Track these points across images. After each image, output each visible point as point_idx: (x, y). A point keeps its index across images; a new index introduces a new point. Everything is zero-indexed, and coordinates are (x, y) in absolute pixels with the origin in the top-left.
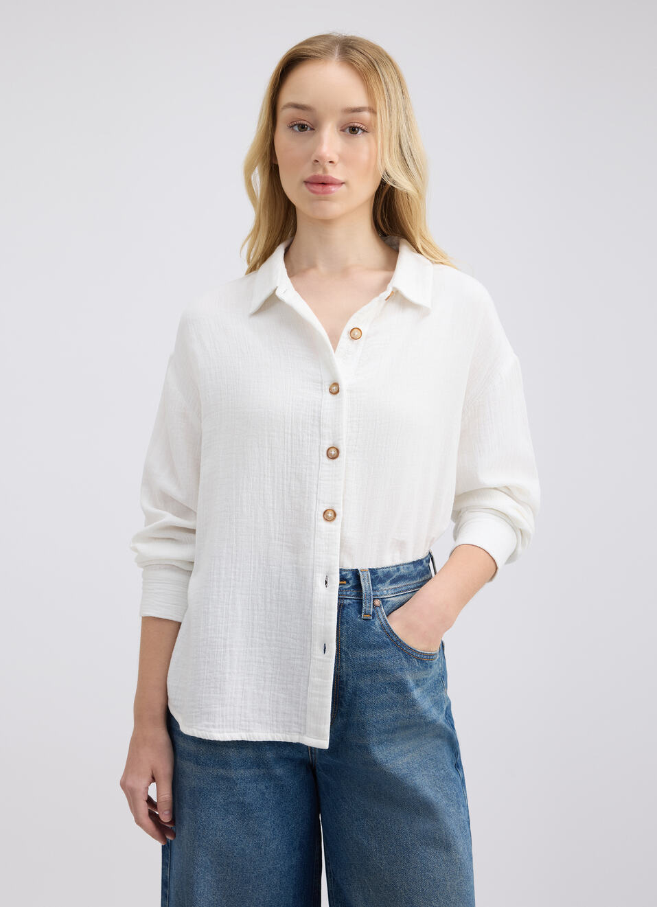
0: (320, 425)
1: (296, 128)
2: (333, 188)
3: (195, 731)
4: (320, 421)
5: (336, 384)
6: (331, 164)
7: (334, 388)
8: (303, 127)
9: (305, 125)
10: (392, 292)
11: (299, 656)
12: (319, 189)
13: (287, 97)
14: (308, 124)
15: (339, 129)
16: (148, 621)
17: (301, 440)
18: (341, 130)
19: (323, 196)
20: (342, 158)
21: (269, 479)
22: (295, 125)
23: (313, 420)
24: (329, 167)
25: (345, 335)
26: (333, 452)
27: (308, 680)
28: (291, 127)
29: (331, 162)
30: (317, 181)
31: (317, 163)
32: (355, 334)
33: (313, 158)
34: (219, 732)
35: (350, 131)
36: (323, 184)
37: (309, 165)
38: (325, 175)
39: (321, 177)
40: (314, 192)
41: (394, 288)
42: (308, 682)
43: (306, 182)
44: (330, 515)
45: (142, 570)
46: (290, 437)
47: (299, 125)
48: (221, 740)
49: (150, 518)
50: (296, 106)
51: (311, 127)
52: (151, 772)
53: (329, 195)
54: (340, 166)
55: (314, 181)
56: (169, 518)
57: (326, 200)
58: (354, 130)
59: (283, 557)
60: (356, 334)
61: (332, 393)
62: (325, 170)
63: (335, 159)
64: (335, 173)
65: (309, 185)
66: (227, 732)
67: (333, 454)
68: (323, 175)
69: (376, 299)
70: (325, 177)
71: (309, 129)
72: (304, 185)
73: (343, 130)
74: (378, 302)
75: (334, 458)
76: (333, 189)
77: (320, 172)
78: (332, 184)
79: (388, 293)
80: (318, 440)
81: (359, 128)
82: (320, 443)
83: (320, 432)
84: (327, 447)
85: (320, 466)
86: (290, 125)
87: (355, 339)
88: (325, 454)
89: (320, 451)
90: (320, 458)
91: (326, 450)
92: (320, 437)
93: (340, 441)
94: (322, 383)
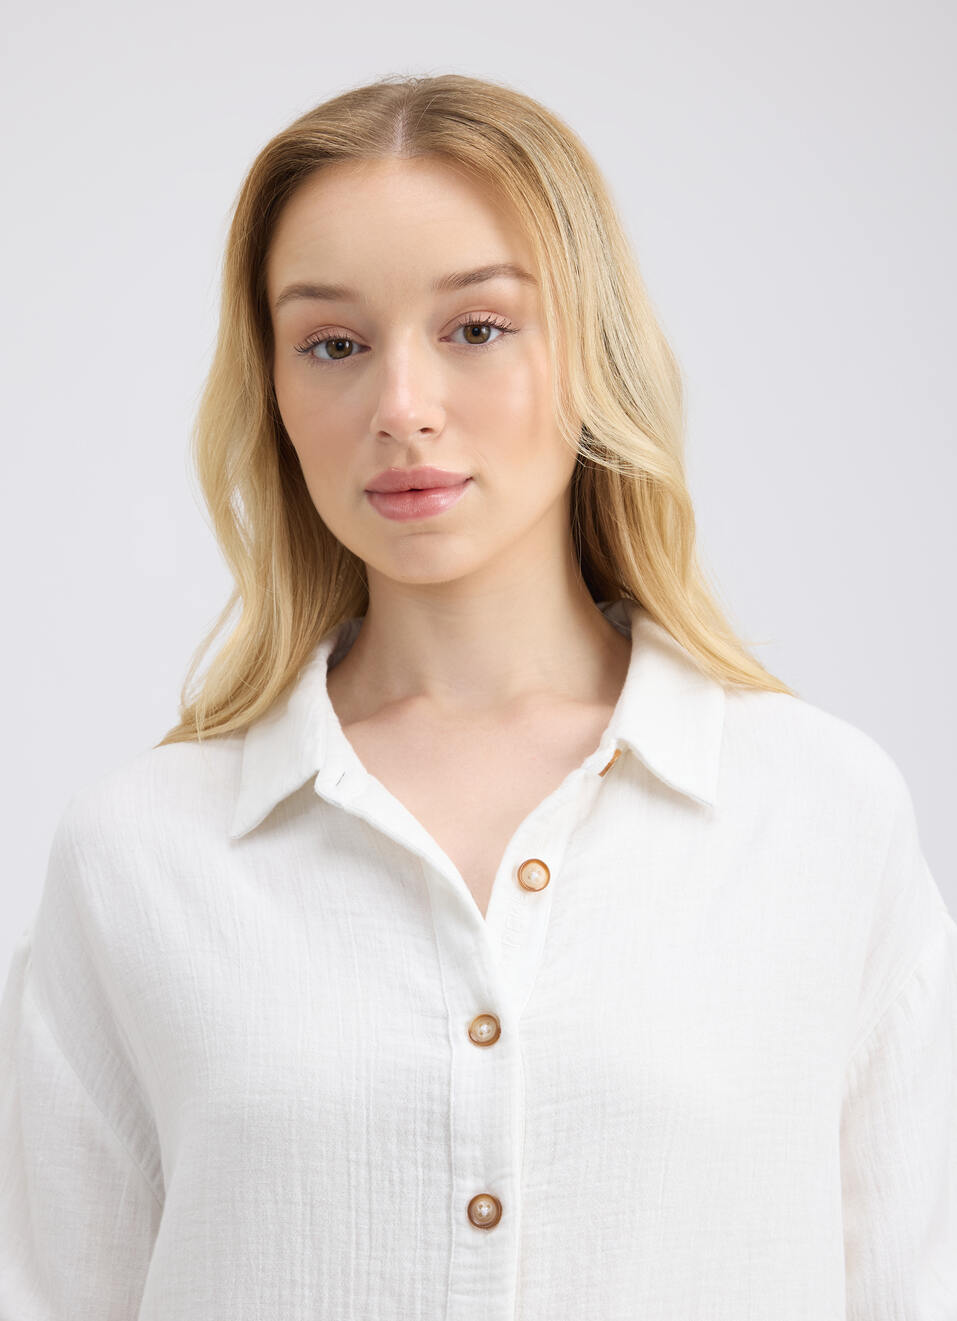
0: (448, 1139)
1: (322, 352)
2: (441, 499)
4: (447, 1127)
5: (489, 1017)
6: (426, 435)
7: (485, 1028)
8: (339, 348)
9: (344, 341)
10: (617, 752)
12: (406, 504)
13: (285, 272)
14: (350, 336)
15: (436, 338)
18: (440, 340)
19: (418, 524)
20: (456, 415)
21: (307, 1292)
22: (316, 344)
23: (429, 1122)
24: (421, 442)
25: (504, 880)
26: (485, 1209)
28: (305, 351)
29: (424, 430)
30: (397, 486)
31: (385, 439)
32: (531, 877)
33: (375, 426)
35: (466, 337)
36: (414, 491)
37: (367, 448)
38: (415, 467)
39: (404, 474)
40: (392, 516)
41: (621, 742)
43: (370, 493)
47: (328, 342)
50: (311, 292)
51: (363, 343)
53: (437, 519)
54: (451, 438)
55: (388, 487)
57: (431, 532)
58: (476, 332)
60: (535, 875)
61: (478, 1042)
62: (412, 455)
63: (436, 420)
64: (442, 458)
65: (376, 498)
67: (486, 1214)
68: (409, 469)
69: (576, 777)
70: (415, 473)
71: (355, 349)
72: (365, 500)
73: (447, 339)
74: (580, 782)
75: (490, 1224)
76: (443, 502)
77: (400, 462)
78: (437, 488)
79: (604, 755)
80: (444, 1176)
81: (489, 325)
82: (451, 1186)
83: (449, 1155)
84: (469, 1196)
85: (450, 1250)
86: (304, 346)
87: (532, 889)
88: (463, 1215)
89: (448, 1208)
90: (450, 1224)
91: (464, 1205)
92: (451, 1168)
93: (502, 1177)
94: (446, 1018)
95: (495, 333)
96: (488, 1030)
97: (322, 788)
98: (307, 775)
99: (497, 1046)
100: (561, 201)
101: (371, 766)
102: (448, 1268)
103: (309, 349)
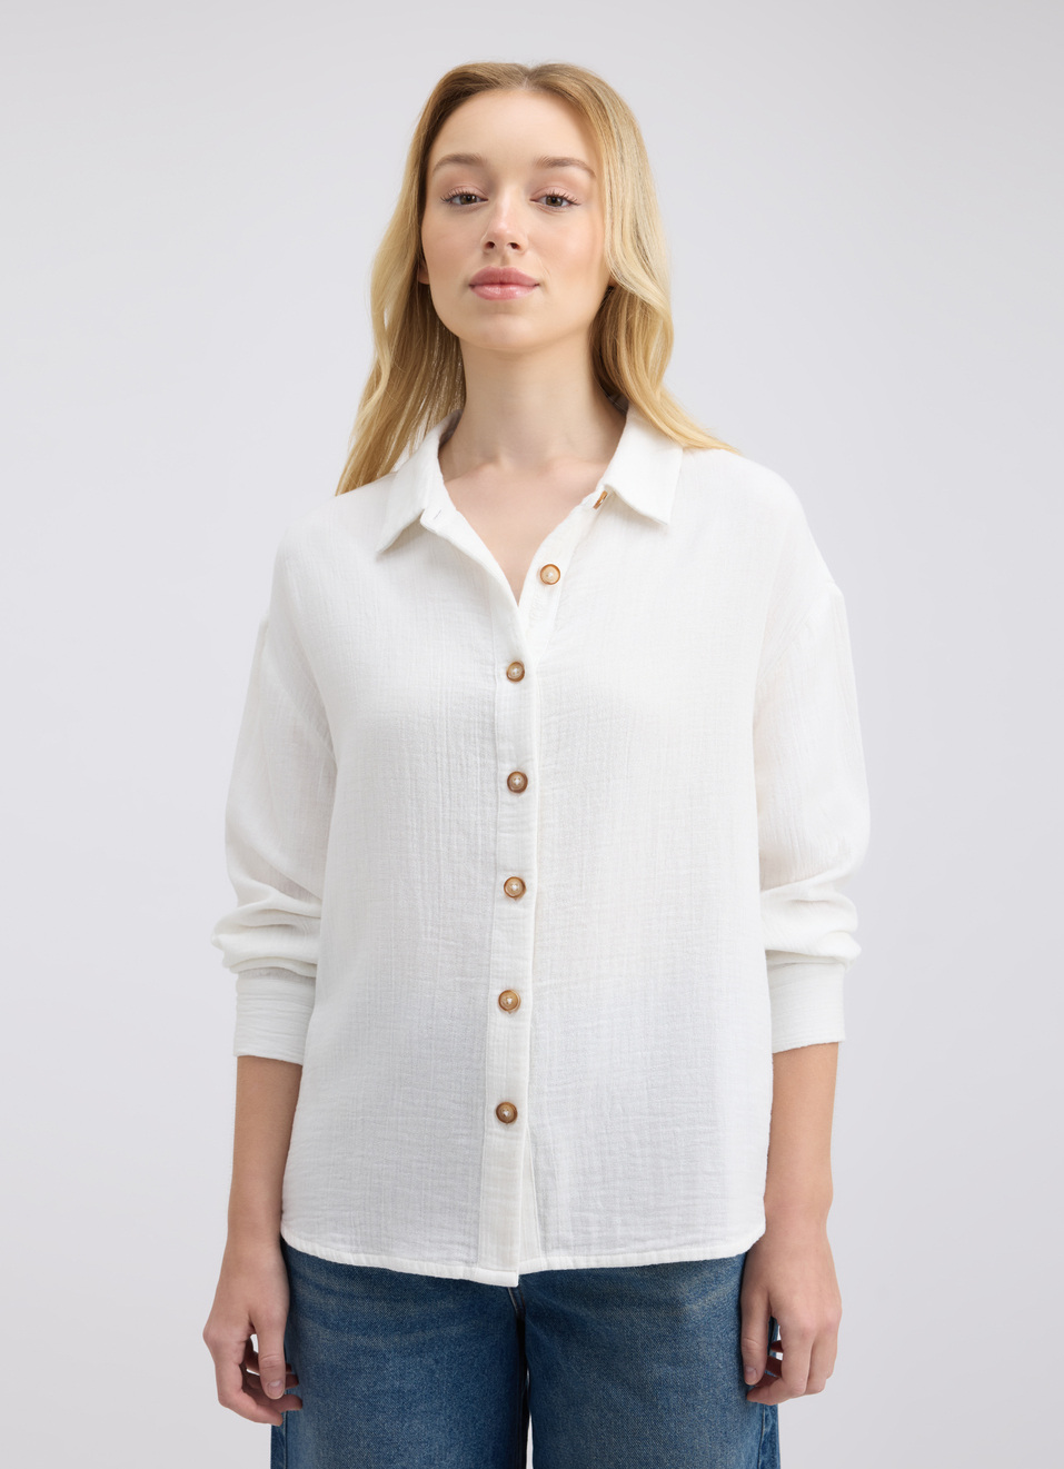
0: (494, 739)
1: (457, 201)
2: (518, 292)
3: (317, 1247)
4: (493, 732)
5: (518, 664)
6: (514, 249)
7: (515, 670)
8: (467, 200)
9: (471, 195)
10: (605, 492)
11: (465, 1132)
12: (496, 290)
13: (443, 148)
14: (476, 191)
15: (529, 197)
16: (246, 1062)
17: (464, 764)
18: (532, 200)
19: (500, 304)
20: (535, 242)
22: (454, 197)
23: (482, 729)
24: (512, 254)
25: (532, 578)
26: (517, 781)
27: (480, 1169)
28: (447, 200)
29: (514, 245)
30: (491, 280)
31: (491, 248)
32: (548, 576)
33: (485, 239)
34: (351, 1251)
35: (547, 202)
36: (502, 283)
37: (477, 253)
38: (506, 268)
39: (499, 271)
40: (487, 298)
41: (606, 486)
42: (480, 1173)
43: (471, 285)
44: (515, 887)
45: (236, 976)
46: (445, 760)
47: (461, 196)
48: (354, 1264)
49: (244, 895)
50: (457, 159)
51: (483, 196)
52: (247, 1316)
53: (511, 303)
54: (530, 255)
55: (485, 280)
56: (274, 897)
57: (507, 312)
59: (439, 964)
60: (551, 574)
61: (511, 679)
62: (505, 260)
63: (522, 241)
64: (523, 266)
65: (475, 288)
66: (364, 1252)
67: (518, 784)
68: (501, 268)
69: (578, 509)
70: (505, 272)
71: (478, 200)
72: (469, 290)
73: (535, 200)
74: (582, 515)
75: (520, 790)
76: (519, 294)
77: (497, 265)
78: (517, 284)
79: (596, 496)
80: (493, 762)
81: (563, 198)
82: (497, 768)
83: (495, 748)
84: (508, 774)
85: (497, 806)
86: (447, 197)
87: (549, 583)
88: (504, 785)
89: (496, 782)
90: (496, 791)
91: (506, 778)
92: (496, 757)
93: (527, 761)
94: (494, 665)
95: (565, 203)
96: (517, 672)
97: (423, 521)
98: (418, 513)
99: (523, 681)
100: (618, 133)
101: (459, 506)
102: (496, 817)
103: (450, 200)
